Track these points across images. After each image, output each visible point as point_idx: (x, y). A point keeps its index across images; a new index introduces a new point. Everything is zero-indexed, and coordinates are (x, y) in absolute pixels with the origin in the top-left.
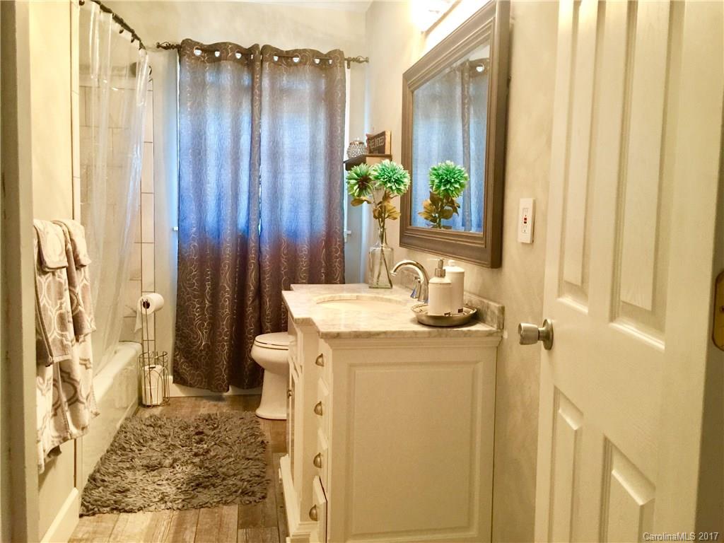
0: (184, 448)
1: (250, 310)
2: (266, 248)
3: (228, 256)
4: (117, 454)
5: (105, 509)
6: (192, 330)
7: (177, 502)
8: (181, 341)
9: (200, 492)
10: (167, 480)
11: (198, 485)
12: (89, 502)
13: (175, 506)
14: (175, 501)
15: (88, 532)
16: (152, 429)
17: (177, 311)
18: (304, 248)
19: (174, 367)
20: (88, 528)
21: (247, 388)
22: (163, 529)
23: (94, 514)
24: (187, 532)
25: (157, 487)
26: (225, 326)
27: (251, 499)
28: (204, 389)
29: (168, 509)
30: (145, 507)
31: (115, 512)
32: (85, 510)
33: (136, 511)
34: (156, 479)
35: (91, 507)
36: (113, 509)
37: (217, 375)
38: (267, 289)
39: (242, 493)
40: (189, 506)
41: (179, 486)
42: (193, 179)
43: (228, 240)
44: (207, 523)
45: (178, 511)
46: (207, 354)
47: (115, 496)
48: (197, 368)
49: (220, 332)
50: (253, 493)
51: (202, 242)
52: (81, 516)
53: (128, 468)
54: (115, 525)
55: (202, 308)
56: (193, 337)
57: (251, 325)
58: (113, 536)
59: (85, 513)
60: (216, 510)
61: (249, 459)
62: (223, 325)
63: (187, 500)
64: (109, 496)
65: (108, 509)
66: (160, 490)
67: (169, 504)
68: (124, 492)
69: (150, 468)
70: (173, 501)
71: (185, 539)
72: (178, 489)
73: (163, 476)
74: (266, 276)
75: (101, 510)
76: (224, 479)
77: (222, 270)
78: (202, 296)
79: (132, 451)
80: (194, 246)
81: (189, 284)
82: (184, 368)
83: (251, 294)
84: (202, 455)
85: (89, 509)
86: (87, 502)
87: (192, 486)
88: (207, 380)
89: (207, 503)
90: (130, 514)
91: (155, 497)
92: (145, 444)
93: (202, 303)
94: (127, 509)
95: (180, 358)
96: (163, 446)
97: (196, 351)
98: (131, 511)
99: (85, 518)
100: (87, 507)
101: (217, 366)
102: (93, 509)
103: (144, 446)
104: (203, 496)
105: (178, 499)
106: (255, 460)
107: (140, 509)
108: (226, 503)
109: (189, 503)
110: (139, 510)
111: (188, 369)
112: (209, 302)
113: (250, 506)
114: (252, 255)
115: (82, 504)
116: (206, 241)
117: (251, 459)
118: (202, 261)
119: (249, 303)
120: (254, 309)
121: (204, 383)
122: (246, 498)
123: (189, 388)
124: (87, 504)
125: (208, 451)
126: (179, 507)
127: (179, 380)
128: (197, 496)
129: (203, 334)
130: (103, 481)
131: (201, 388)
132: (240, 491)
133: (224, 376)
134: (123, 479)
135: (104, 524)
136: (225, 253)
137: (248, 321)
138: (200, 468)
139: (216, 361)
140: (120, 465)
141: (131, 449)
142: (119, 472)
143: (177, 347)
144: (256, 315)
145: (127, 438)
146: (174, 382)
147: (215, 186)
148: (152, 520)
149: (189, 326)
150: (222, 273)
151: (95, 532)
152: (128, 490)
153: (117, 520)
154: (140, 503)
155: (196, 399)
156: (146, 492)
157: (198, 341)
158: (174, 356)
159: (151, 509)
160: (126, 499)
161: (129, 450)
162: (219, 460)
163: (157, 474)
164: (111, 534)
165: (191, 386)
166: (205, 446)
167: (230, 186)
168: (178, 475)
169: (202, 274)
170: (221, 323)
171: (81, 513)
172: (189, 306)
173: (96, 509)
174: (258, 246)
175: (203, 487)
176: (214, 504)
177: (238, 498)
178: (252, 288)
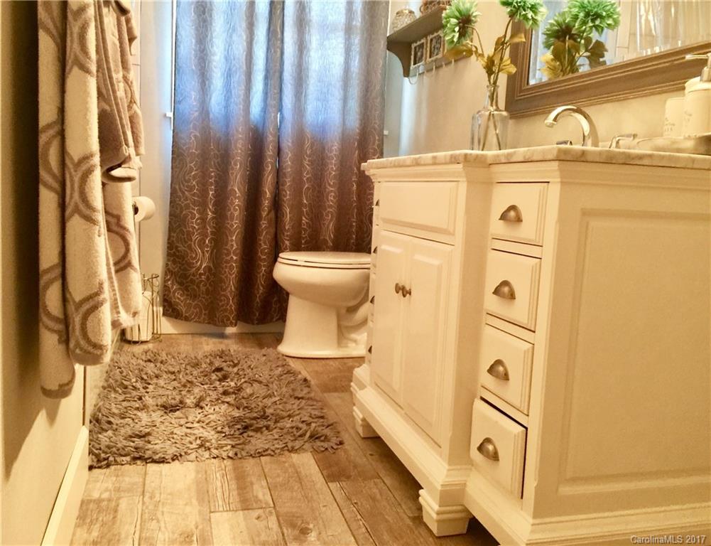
0: (205, 386)
1: (264, 224)
2: (287, 144)
3: (239, 151)
4: (116, 391)
5: (124, 458)
6: (190, 247)
7: (225, 449)
8: (174, 262)
9: (251, 436)
10: (198, 422)
11: (246, 428)
12: (100, 449)
13: (224, 455)
14: (222, 447)
15: (107, 490)
16: (152, 365)
17: (170, 222)
18: (334, 148)
19: (164, 295)
20: (106, 485)
21: (258, 324)
22: (219, 484)
23: (108, 466)
24: (256, 487)
25: (189, 431)
26: (234, 241)
27: (326, 445)
28: (204, 322)
29: (214, 458)
30: (181, 455)
31: (139, 462)
32: (95, 460)
33: (171, 461)
34: (183, 421)
35: (103, 455)
36: (135, 459)
37: (223, 305)
38: (288, 197)
39: (311, 437)
40: (244, 453)
41: (219, 429)
42: (196, 45)
43: (240, 130)
44: (278, 476)
45: (230, 460)
46: (208, 278)
47: (134, 442)
48: (195, 297)
49: (227, 250)
50: (326, 439)
51: (205, 132)
52: (91, 468)
53: (137, 409)
54: (145, 479)
55: (203, 219)
56: (191, 257)
57: (264, 245)
58: (147, 495)
59: (95, 464)
60: (284, 459)
61: (299, 399)
62: (232, 241)
63: (239, 446)
64: (125, 443)
65: (128, 458)
66: (194, 434)
67: (215, 452)
68: (144, 436)
69: (169, 408)
70: (219, 447)
71: (257, 497)
72: (218, 432)
73: (190, 419)
74: (287, 180)
75: (119, 459)
76: (276, 422)
77: (233, 169)
78: (203, 205)
79: (135, 388)
80: (195, 136)
81: (187, 187)
82: (178, 297)
83: (266, 203)
84: (234, 393)
85: (100, 459)
86: (97, 449)
87: (239, 429)
88: (207, 312)
89: (267, 450)
90: (162, 465)
91: (191, 443)
92: (150, 382)
93: (203, 213)
94: (156, 457)
95: (173, 284)
96: (175, 384)
97: (194, 275)
98: (162, 461)
99: (96, 471)
100: (97, 456)
101: (224, 293)
102: (108, 459)
103: (149, 384)
104: (258, 441)
105: (226, 445)
106: (308, 399)
107: (175, 458)
108: (292, 450)
109: (243, 450)
110: (173, 460)
111: (182, 298)
112: (213, 213)
113: (327, 453)
114: (270, 152)
115: (91, 452)
116: (210, 133)
117: (302, 398)
118: (204, 156)
119: (264, 214)
120: (270, 222)
121: (203, 316)
122: (318, 443)
123: (183, 322)
124: (97, 452)
125: (239, 389)
126: (230, 455)
127: (171, 310)
128: (250, 441)
129: (203, 253)
130: (110, 423)
131: (200, 322)
132: (308, 435)
133: (231, 306)
134: (136, 421)
135: (127, 479)
136: (236, 146)
137: (262, 238)
138: (238, 408)
139: (221, 288)
140: (125, 404)
141: (133, 386)
142: (127, 412)
143: (168, 269)
144: (272, 230)
145: (124, 374)
146: (164, 315)
147: (223, 60)
148: (198, 472)
149: (186, 242)
150: (232, 174)
151: (118, 490)
152: (149, 434)
153: (145, 474)
154: (172, 451)
155: (192, 337)
156: (175, 436)
157: (197, 262)
158: (165, 281)
159: (189, 457)
160: (150, 446)
161: (131, 387)
162: (259, 400)
163: (181, 415)
164: (143, 492)
165: (187, 319)
166: (233, 384)
167: (244, 57)
168: (212, 417)
169: (204, 175)
170: (230, 238)
171: (91, 463)
172: (186, 216)
173: (111, 459)
174: (277, 141)
175: (253, 430)
176: (277, 451)
177: (307, 444)
178: (268, 195)
